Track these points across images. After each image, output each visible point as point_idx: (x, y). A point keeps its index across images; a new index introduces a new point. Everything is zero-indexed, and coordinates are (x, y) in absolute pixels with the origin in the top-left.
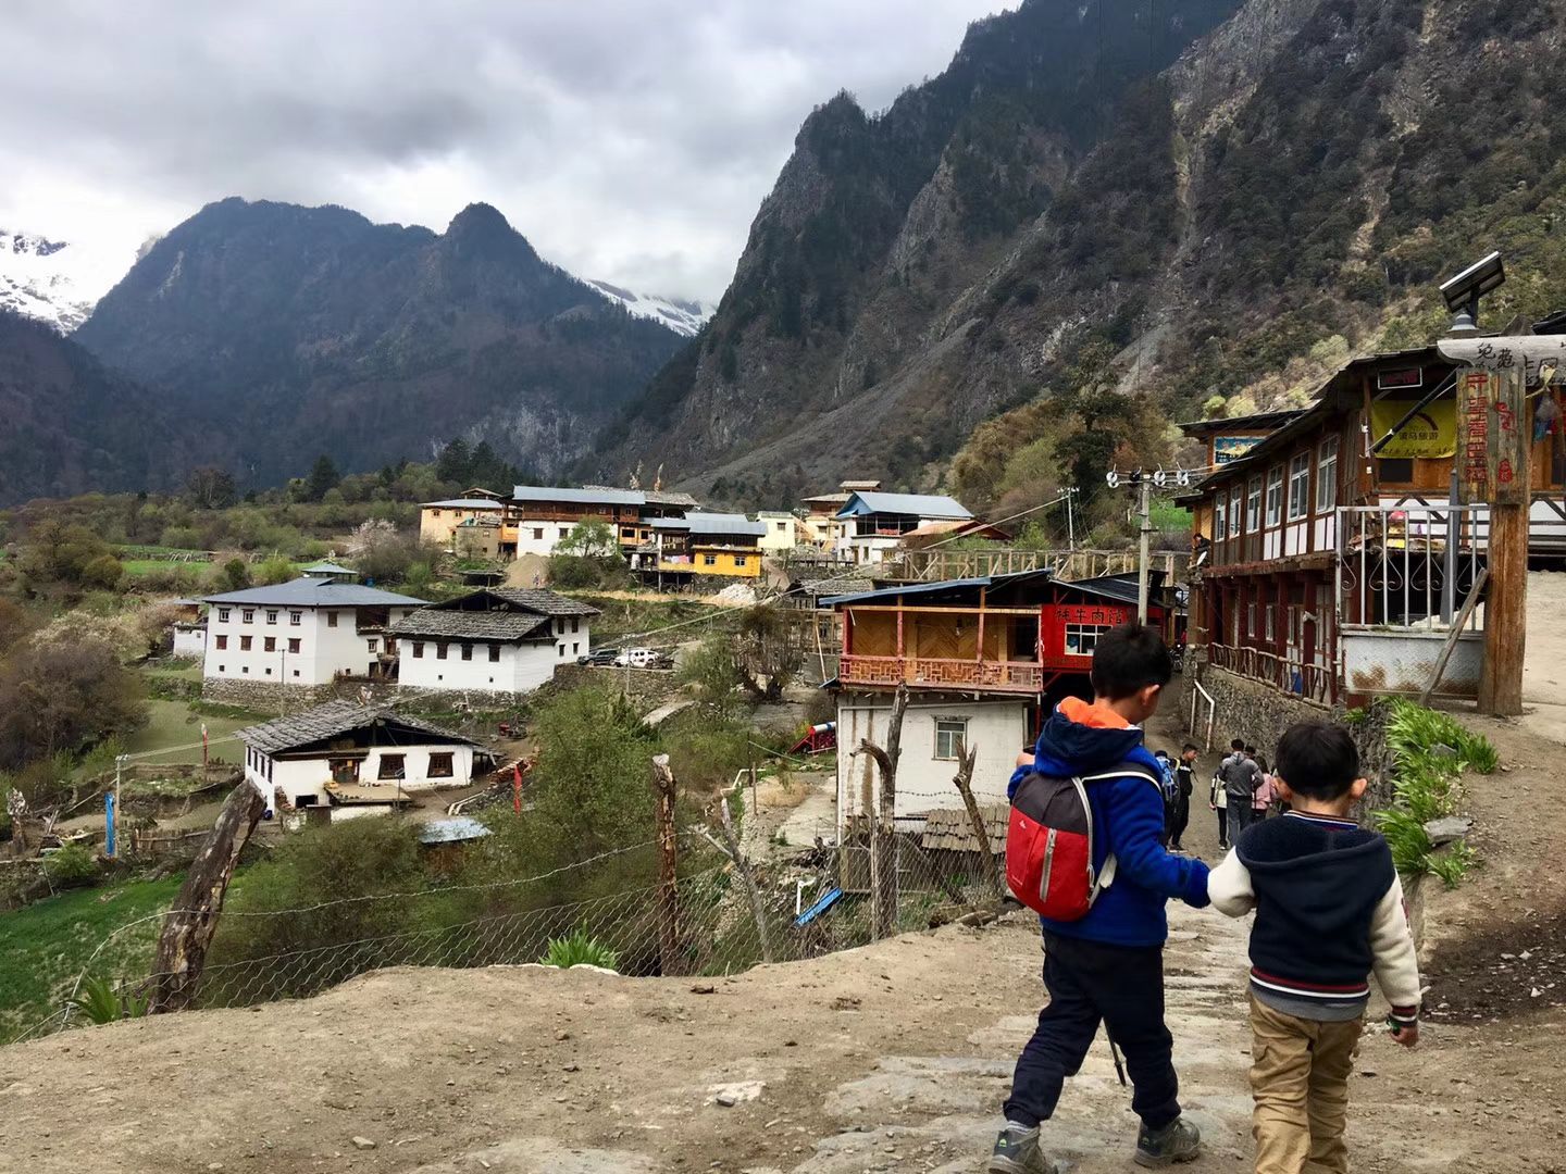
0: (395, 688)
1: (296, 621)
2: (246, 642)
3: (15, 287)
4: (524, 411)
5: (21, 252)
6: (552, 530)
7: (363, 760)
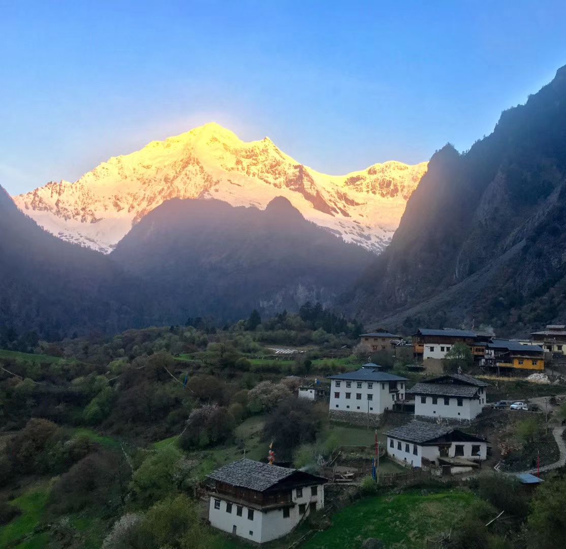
0: (413, 416)
1: (370, 386)
2: (348, 395)
3: (81, 237)
4: (300, 287)
5: (84, 222)
6: (437, 347)
7: (450, 447)
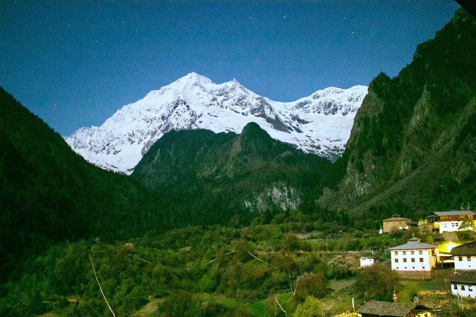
1: (421, 253)
2: (405, 260)
3: (108, 165)
4: (275, 189)
5: (109, 154)
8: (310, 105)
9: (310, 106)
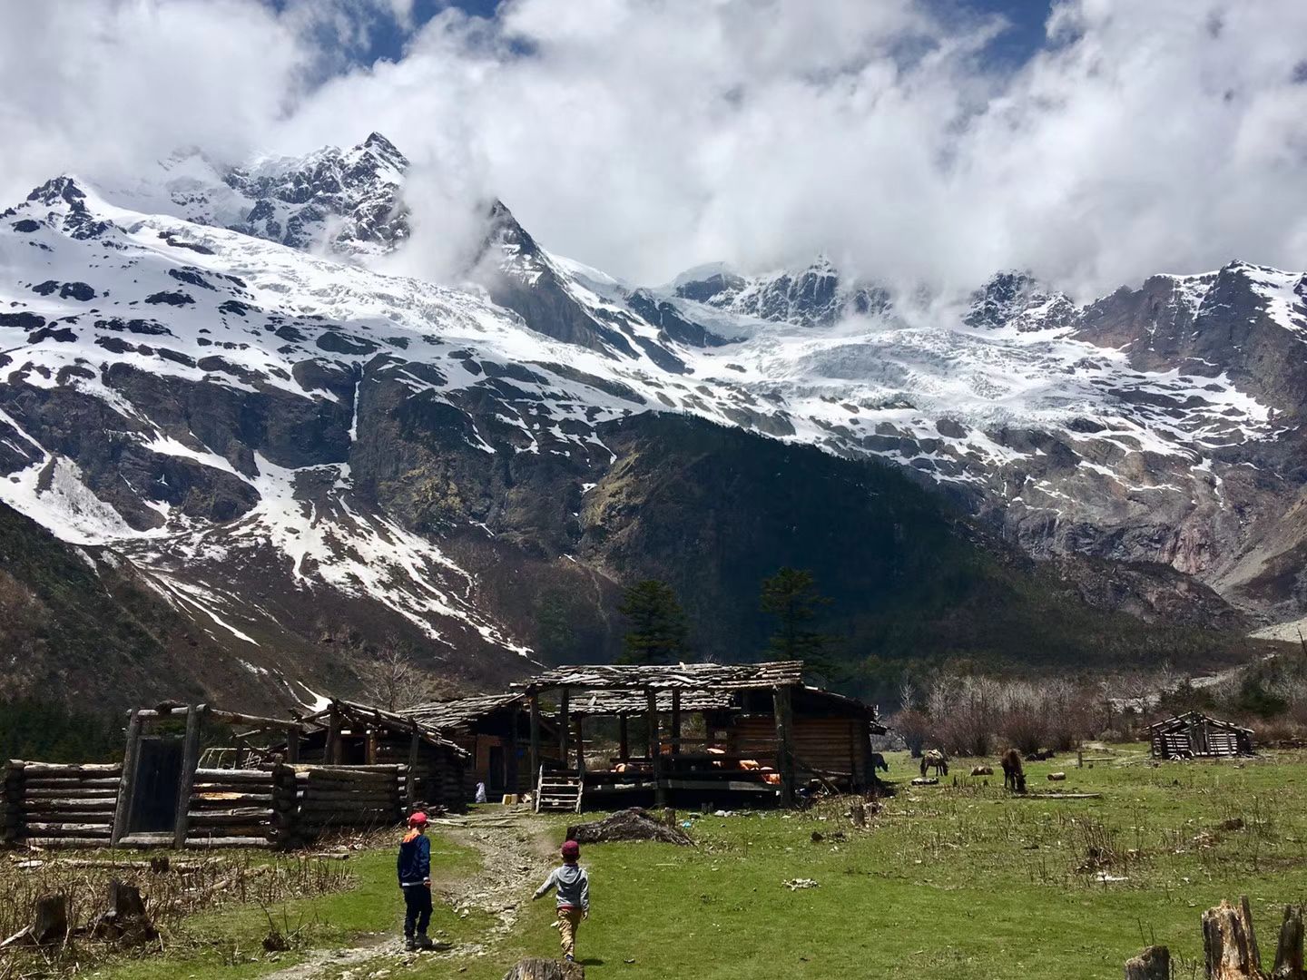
8: (735, 296)
9: (737, 299)
